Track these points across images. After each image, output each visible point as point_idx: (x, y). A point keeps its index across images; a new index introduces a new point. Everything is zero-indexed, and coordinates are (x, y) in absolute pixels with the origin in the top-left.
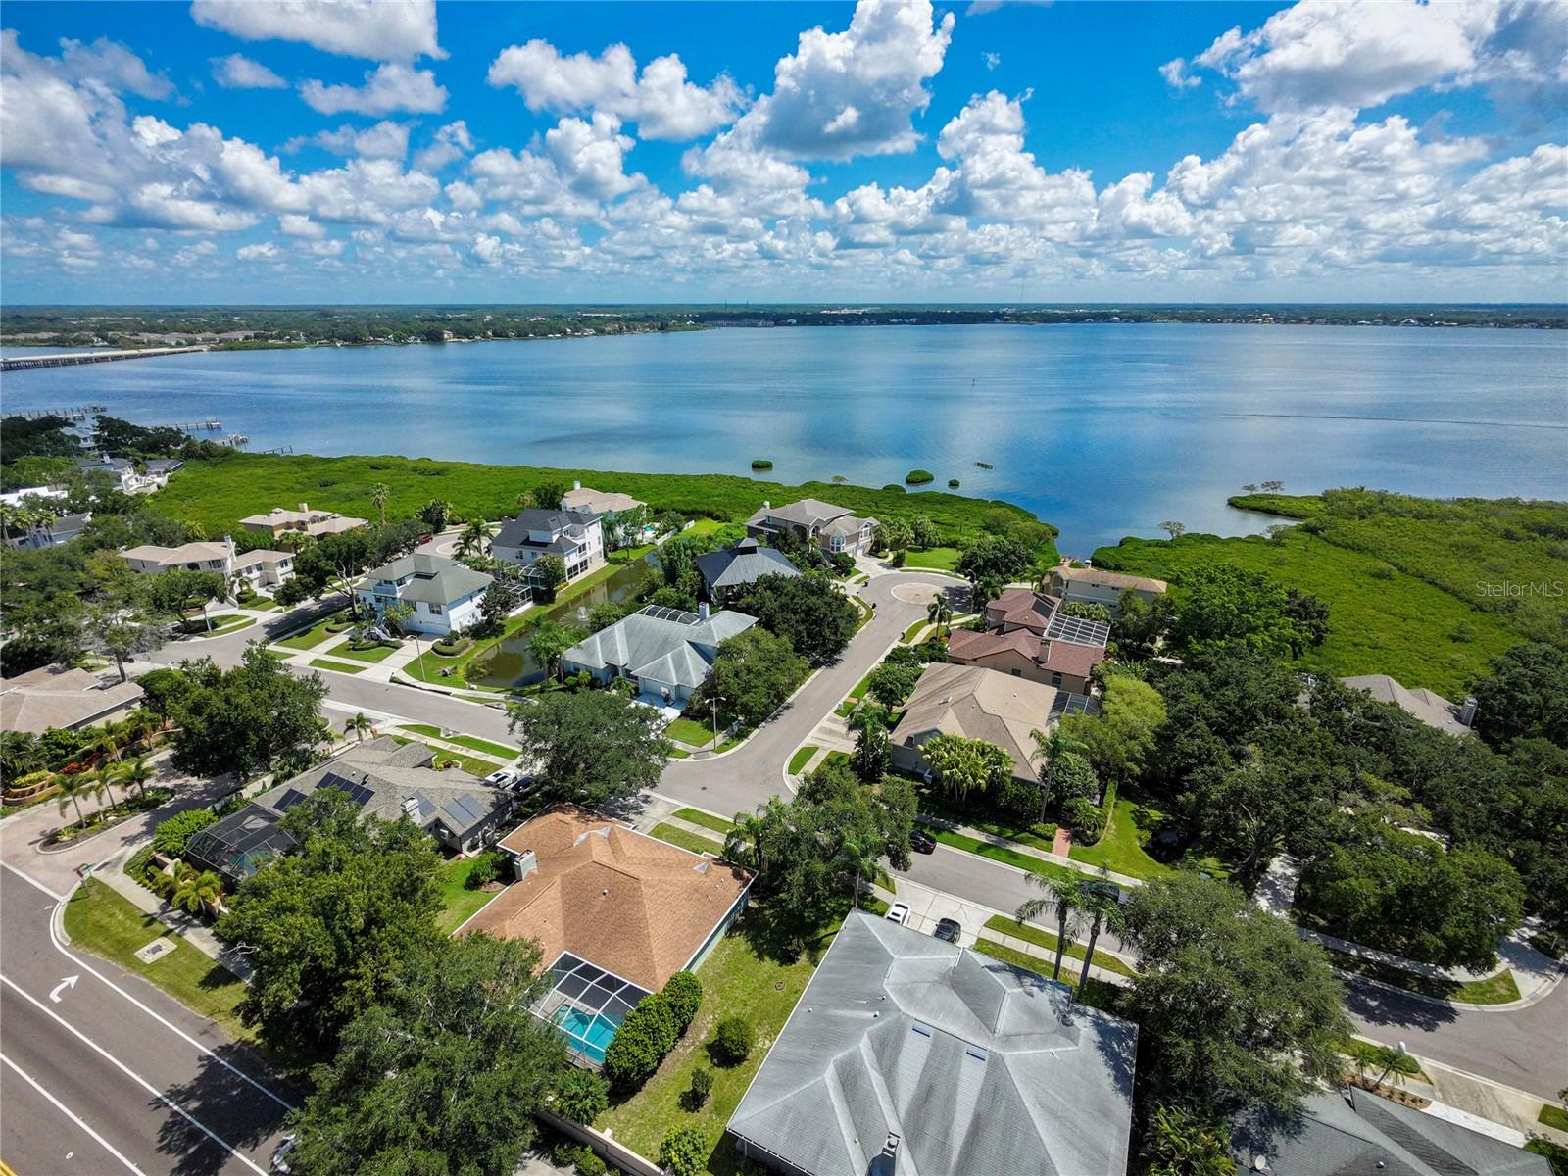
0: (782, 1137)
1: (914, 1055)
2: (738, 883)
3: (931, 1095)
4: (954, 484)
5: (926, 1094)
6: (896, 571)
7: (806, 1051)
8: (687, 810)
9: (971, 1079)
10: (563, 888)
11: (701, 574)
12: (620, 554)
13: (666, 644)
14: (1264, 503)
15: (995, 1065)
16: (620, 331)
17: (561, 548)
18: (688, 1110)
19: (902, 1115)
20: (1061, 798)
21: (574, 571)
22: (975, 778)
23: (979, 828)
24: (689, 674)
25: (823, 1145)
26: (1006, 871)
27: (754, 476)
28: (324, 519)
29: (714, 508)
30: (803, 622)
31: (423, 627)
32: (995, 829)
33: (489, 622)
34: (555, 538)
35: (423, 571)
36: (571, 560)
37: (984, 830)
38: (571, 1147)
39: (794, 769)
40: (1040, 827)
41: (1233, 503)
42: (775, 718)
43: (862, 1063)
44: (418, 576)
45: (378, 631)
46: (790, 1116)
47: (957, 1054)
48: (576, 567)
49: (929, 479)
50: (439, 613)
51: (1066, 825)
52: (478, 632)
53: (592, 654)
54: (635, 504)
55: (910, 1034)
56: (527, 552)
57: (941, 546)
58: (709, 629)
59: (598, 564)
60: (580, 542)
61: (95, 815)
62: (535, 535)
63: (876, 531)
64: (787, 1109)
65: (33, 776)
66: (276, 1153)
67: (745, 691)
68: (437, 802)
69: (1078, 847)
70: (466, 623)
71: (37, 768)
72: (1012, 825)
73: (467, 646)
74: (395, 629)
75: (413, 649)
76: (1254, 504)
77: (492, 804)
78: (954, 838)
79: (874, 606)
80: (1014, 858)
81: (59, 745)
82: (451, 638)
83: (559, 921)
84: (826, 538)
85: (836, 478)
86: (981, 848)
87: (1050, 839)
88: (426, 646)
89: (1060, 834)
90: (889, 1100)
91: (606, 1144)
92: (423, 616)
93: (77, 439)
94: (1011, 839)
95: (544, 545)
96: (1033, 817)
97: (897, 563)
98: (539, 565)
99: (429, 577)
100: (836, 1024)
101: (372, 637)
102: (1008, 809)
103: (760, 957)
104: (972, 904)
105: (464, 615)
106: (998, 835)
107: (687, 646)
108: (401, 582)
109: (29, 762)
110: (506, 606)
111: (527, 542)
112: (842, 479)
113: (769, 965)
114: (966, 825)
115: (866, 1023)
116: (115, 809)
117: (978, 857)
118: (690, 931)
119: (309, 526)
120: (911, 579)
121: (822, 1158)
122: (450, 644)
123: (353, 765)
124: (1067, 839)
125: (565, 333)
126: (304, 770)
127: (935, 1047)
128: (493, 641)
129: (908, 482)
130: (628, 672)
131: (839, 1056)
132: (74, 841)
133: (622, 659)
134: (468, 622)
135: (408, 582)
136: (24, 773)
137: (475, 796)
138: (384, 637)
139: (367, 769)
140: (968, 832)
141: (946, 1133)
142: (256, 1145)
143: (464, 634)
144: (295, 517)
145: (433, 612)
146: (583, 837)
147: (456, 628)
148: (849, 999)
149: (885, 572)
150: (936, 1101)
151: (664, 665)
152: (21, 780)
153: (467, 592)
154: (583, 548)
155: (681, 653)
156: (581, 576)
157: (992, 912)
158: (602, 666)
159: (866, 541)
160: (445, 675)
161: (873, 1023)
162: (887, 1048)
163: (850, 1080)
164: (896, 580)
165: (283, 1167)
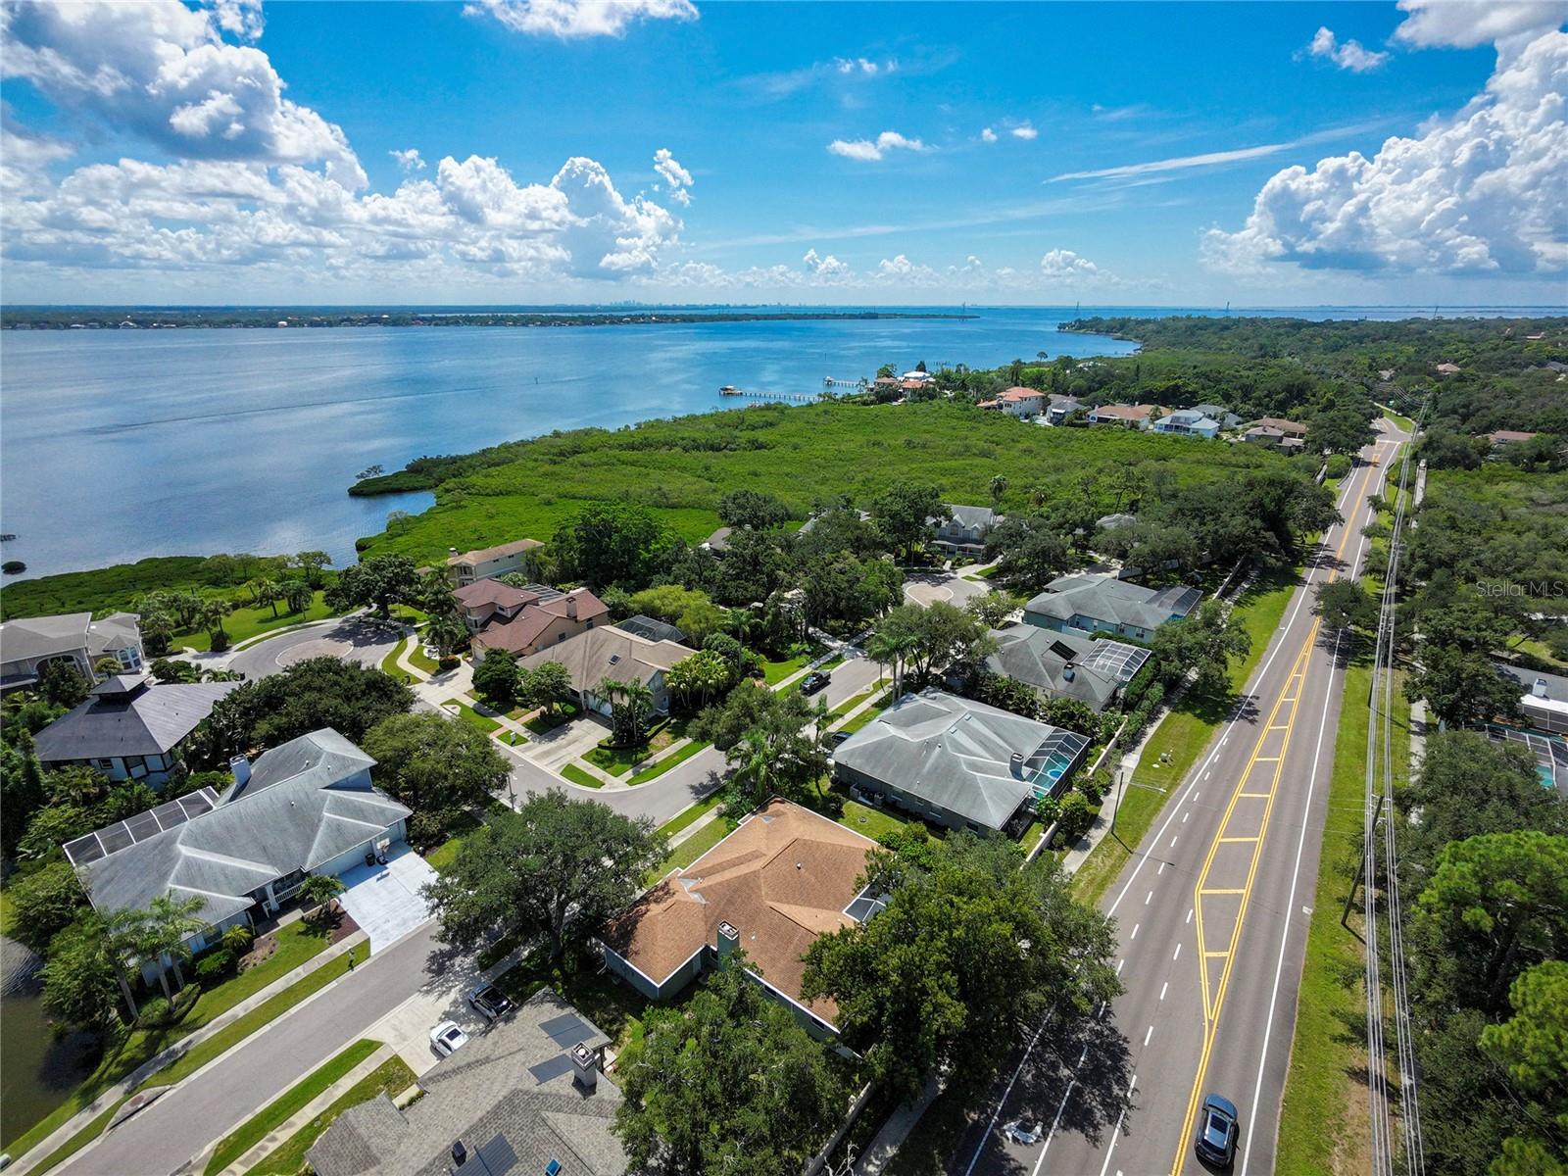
3: (984, 743)
4: (14, 568)
5: (984, 746)
7: (952, 786)
9: (976, 724)
15: (973, 714)
19: (993, 757)
24: (382, 811)
25: (1008, 791)
39: (590, 782)
41: (355, 494)
43: (967, 759)
64: (991, 798)
66: (1025, 1143)
83: (815, 911)
84: (112, 656)
90: (985, 758)
97: (219, 647)
107: (332, 793)
115: (943, 752)
121: (1013, 792)
131: (964, 766)
146: (696, 897)
148: (917, 760)
149: (222, 659)
151: (338, 829)
155: (338, 802)
158: (244, 903)
161: (945, 748)
165: (1038, 1129)
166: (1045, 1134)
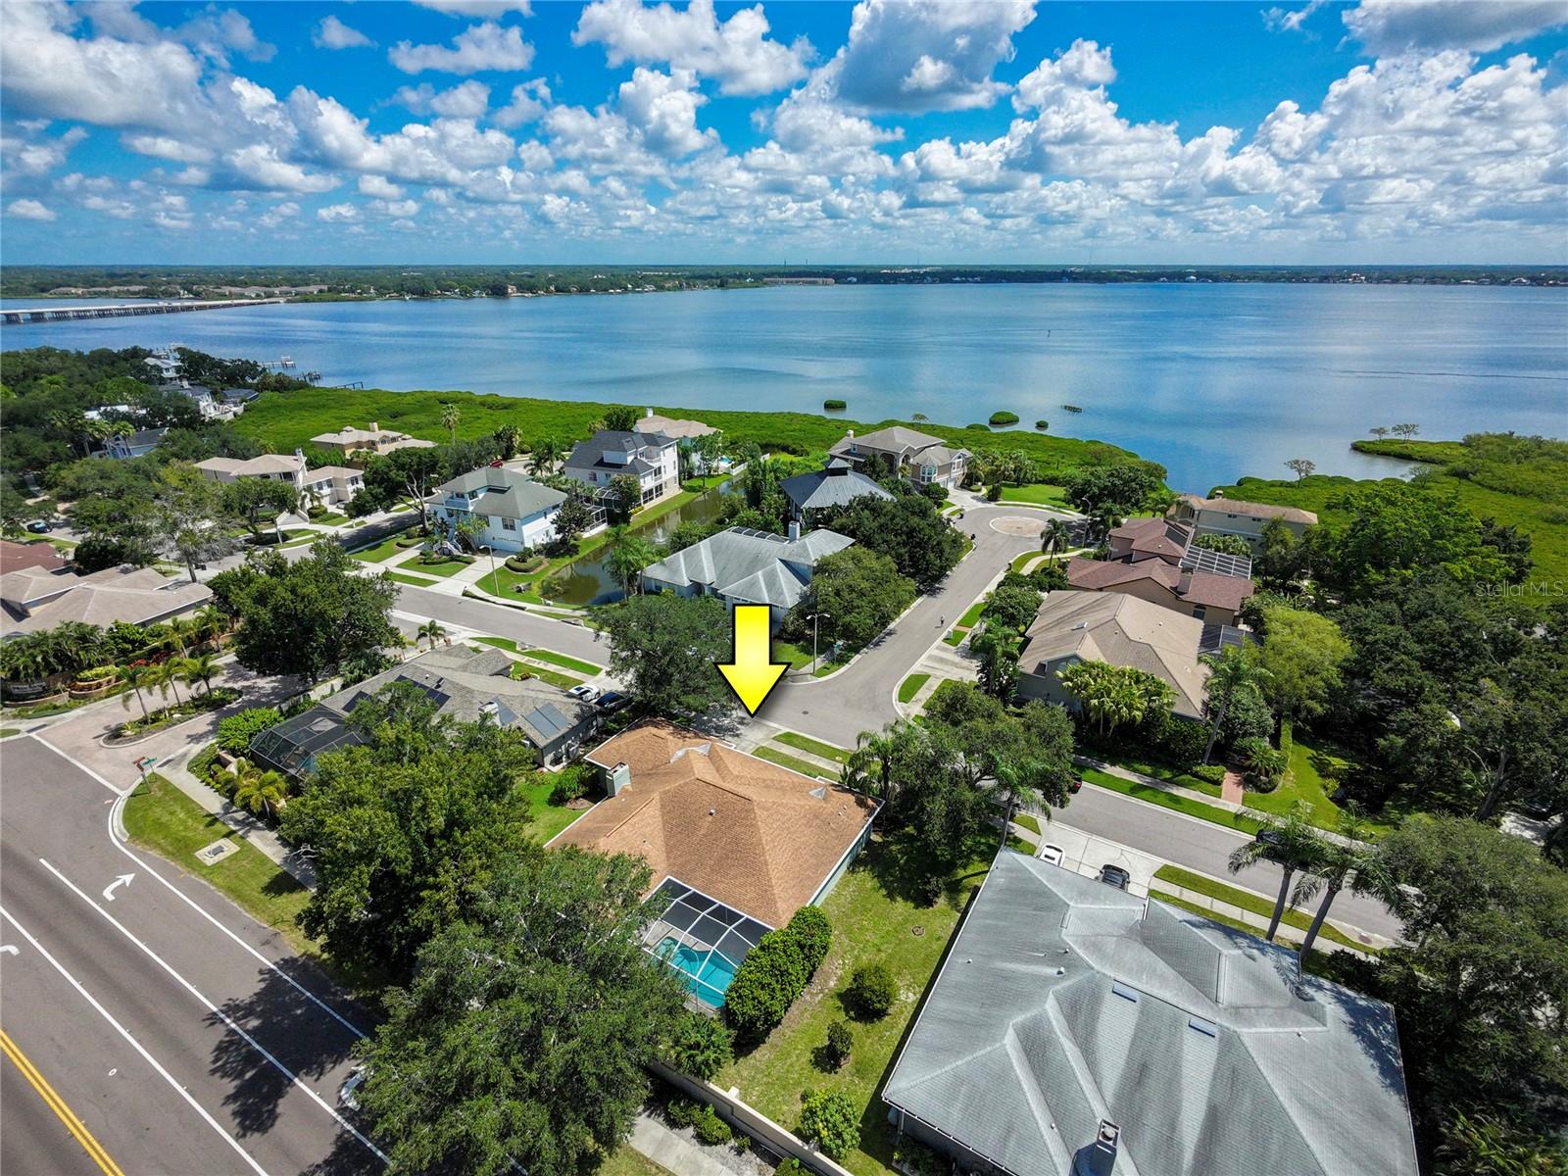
0: (956, 1114)
1: (1116, 1026)
2: (862, 812)
4: (1041, 425)
5: (1138, 1074)
6: (992, 505)
7: (973, 1010)
8: (788, 735)
9: (1198, 1061)
10: (663, 806)
11: (786, 496)
12: (695, 483)
13: (756, 562)
14: (1396, 448)
15: (1229, 1044)
16: (680, 288)
17: (635, 469)
18: (824, 1070)
19: (1110, 1098)
20: (1232, 736)
21: (649, 495)
22: (1130, 707)
23: (1128, 767)
24: (782, 593)
25: (1009, 1130)
26: (1168, 817)
27: (829, 415)
28: (394, 440)
29: (789, 442)
30: (905, 544)
31: (497, 544)
32: (1148, 769)
33: (563, 541)
34: (630, 459)
35: (496, 484)
36: (647, 483)
37: (1135, 771)
38: (689, 1105)
39: (907, 694)
40: (1203, 769)
41: (1357, 448)
42: (877, 644)
43: (1051, 1030)
44: (491, 490)
45: (449, 546)
46: (964, 1089)
47: (1175, 1024)
48: (651, 491)
49: (1014, 421)
50: (512, 528)
51: (1235, 768)
52: (552, 551)
53: (676, 571)
54: (711, 431)
55: (1109, 998)
56: (601, 473)
57: (1038, 482)
58: (804, 546)
59: (672, 491)
60: (656, 465)
61: (160, 712)
62: (610, 456)
63: (969, 462)
64: (958, 1080)
65: (99, 670)
66: (344, 1085)
67: (848, 611)
68: (517, 710)
69: (1254, 794)
70: (539, 541)
71: (103, 662)
72: (1170, 766)
73: (540, 563)
74: (467, 545)
75: (484, 565)
76: (1384, 448)
77: (577, 716)
78: (1102, 778)
79: (973, 537)
80: (1176, 802)
81: (125, 640)
82: (525, 555)
83: (660, 841)
84: (916, 468)
85: (916, 416)
86: (1134, 790)
87: (1217, 783)
88: (500, 562)
89: (1229, 779)
90: (1090, 1078)
91: (732, 1106)
92: (495, 531)
93: (159, 369)
94: (1169, 781)
95: (618, 466)
96: (1197, 756)
97: (993, 497)
98: (616, 484)
99: (503, 492)
100: (1006, 979)
101: (443, 551)
102: (1164, 747)
103: (891, 896)
104: (1134, 851)
105: (538, 532)
106: (1153, 776)
107: (779, 565)
108: (473, 495)
109: (95, 656)
110: (581, 523)
111: (601, 463)
112: (923, 417)
113: (902, 907)
114: (1113, 764)
115: (1046, 981)
116: (180, 708)
117: (1133, 800)
118: (812, 861)
119: (380, 447)
120: (1010, 513)
121: (1012, 1144)
122: (524, 561)
123: (427, 668)
124: (1239, 784)
125: (626, 288)
126: (375, 674)
127: (1145, 1013)
128: (567, 560)
129: (993, 423)
130: (714, 591)
131: (1020, 1018)
132: (139, 736)
133: (708, 576)
134: (542, 540)
135: (481, 496)
136: (91, 667)
137: (557, 706)
138: (456, 552)
139: (441, 673)
140: (1117, 771)
141: (1172, 1124)
142: (321, 1074)
143: (538, 552)
144: (365, 436)
145: (506, 527)
146: (680, 753)
147: (529, 544)
148: (1020, 950)
149: (980, 505)
150: (1154, 1085)
151: (754, 583)
152: (88, 673)
153: (541, 507)
154: (658, 471)
155: (774, 570)
156: (656, 501)
157: (1160, 862)
158: (687, 583)
159: (958, 473)
160: (520, 591)
161: (1056, 982)
162: (1082, 1011)
163: (1036, 1046)
164: (993, 514)
165: (352, 1104)
166: (343, 1110)
